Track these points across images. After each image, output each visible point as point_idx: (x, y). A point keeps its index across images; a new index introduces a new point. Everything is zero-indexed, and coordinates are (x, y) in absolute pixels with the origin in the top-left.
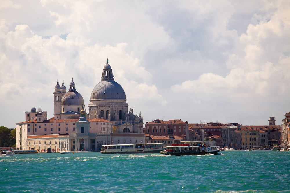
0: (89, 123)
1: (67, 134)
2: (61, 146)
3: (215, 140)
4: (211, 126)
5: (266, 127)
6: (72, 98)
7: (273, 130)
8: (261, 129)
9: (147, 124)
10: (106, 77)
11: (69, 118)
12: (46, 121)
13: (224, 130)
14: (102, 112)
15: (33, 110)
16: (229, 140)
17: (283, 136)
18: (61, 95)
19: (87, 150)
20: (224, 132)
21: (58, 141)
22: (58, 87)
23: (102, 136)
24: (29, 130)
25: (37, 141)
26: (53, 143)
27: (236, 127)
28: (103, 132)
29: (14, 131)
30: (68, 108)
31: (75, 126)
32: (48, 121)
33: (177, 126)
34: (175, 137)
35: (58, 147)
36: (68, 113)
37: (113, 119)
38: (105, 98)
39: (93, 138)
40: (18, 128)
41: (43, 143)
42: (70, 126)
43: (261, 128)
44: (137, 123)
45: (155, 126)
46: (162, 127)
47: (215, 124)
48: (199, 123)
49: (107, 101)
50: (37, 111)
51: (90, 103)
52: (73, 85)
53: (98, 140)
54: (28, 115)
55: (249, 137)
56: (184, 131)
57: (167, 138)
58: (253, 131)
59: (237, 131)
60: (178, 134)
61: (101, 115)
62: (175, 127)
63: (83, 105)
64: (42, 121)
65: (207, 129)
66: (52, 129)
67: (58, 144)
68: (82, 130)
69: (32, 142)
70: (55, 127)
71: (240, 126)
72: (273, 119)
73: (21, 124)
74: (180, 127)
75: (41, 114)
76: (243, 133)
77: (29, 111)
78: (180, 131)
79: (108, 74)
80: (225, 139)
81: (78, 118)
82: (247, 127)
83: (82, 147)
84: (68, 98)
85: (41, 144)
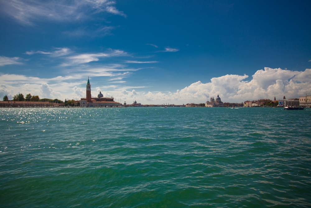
2: (211, 106)
3: (233, 105)
7: (242, 104)
15: (208, 101)
17: (244, 105)
27: (237, 104)
30: (212, 101)
37: (219, 102)
40: (205, 103)
44: (222, 103)
45: (225, 103)
47: (234, 103)
51: (216, 100)
53: (217, 105)
57: (227, 105)
58: (239, 104)
61: (217, 102)
63: (214, 100)
68: (214, 104)
69: (207, 105)
70: (211, 103)
72: (242, 102)
74: (229, 104)
80: (235, 105)
81: (214, 102)
83: (214, 106)
84: (212, 99)
85: (209, 106)
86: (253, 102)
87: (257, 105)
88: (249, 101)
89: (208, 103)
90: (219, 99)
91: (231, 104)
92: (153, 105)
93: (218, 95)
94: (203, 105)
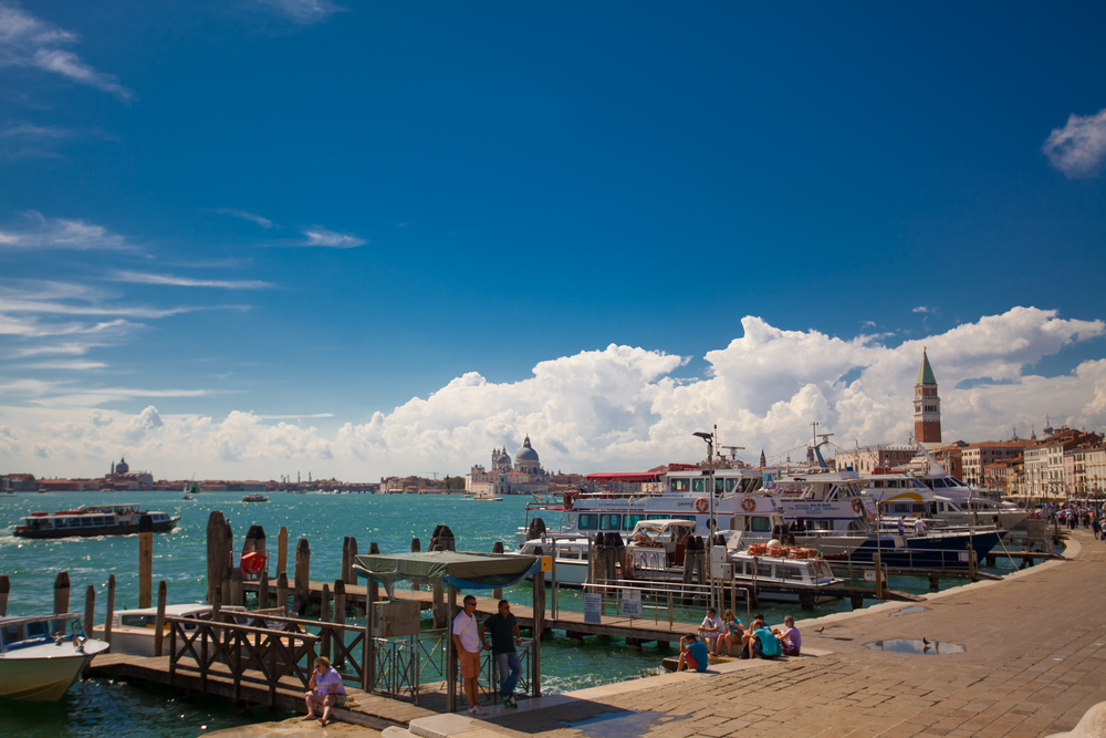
2: (489, 491)
6: (504, 458)
9: (552, 476)
11: (501, 472)
12: (484, 473)
14: (523, 468)
15: (477, 466)
18: (496, 456)
22: (495, 451)
24: (473, 479)
25: (478, 487)
28: (523, 482)
29: (464, 479)
30: (501, 465)
32: (486, 474)
36: (500, 468)
37: (529, 473)
38: (525, 459)
40: (466, 477)
41: (481, 488)
44: (546, 476)
49: (526, 461)
50: (479, 467)
51: (515, 462)
52: (504, 450)
54: (473, 469)
61: (522, 470)
63: (510, 463)
64: (481, 473)
66: (488, 479)
69: (475, 487)
70: (489, 477)
73: (468, 475)
75: (482, 469)
77: (474, 467)
79: (528, 445)
81: (507, 472)
83: (502, 491)
84: (501, 459)
89: (478, 473)
90: (530, 455)
92: (222, 482)
93: (527, 439)
94: (455, 485)
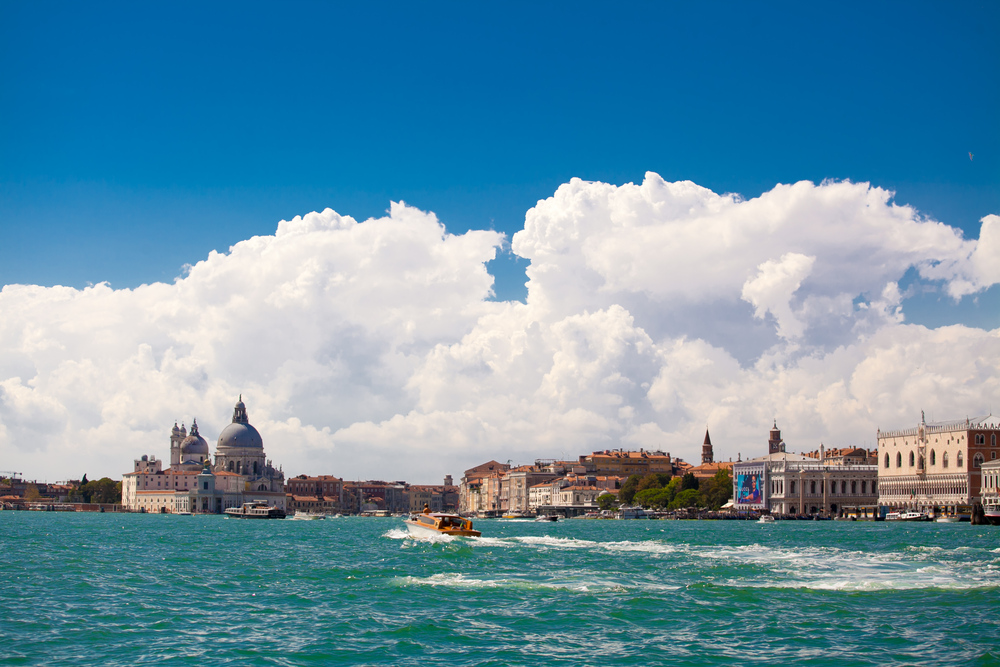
0: (214, 477)
1: (186, 490)
2: (178, 506)
3: (376, 503)
4: (371, 485)
5: (441, 487)
6: (194, 443)
7: (449, 492)
8: (435, 490)
9: (290, 481)
10: (238, 418)
11: (190, 469)
12: (160, 473)
13: (388, 490)
14: (232, 463)
15: (145, 458)
16: (394, 504)
17: (461, 499)
18: (179, 439)
19: (212, 512)
20: (388, 494)
21: (174, 498)
22: (176, 429)
23: (232, 494)
24: (138, 484)
25: (149, 498)
26: (169, 501)
27: (403, 487)
28: (232, 489)
29: (120, 484)
30: (189, 457)
31: (197, 480)
32: (163, 473)
33: (328, 484)
34: (325, 498)
35: (174, 506)
36: (187, 463)
37: (245, 473)
38: (235, 446)
39: (218, 496)
40: (125, 480)
41: (155, 501)
42: (191, 480)
43: (435, 488)
44: (277, 479)
45: (300, 483)
46: (309, 485)
47: (377, 483)
48: (356, 481)
49: (239, 449)
50: (149, 459)
51: (217, 451)
52: (195, 427)
53: (225, 498)
54: (137, 464)
55: (419, 499)
56: (337, 490)
57: (316, 499)
58: (424, 492)
59: (404, 492)
60: (329, 495)
61: (231, 467)
62: (325, 485)
63: (206, 453)
64: (155, 472)
65: (366, 489)
66: (167, 484)
67: (174, 502)
68: (206, 485)
69: (142, 498)
70: (170, 480)
71: (408, 485)
72: (449, 477)
73: (128, 476)
74: (331, 485)
75: (155, 464)
76: (412, 494)
77: (140, 459)
78: (331, 490)
79: (241, 415)
80: (389, 501)
81: (201, 470)
82: (417, 487)
83: (205, 506)
84: (189, 444)
85: (154, 502)
86: (538, 476)
87: (569, 503)
88: (507, 467)
89: (149, 473)
90: (246, 438)
91: (355, 487)
93: (241, 408)
94: (101, 494)
